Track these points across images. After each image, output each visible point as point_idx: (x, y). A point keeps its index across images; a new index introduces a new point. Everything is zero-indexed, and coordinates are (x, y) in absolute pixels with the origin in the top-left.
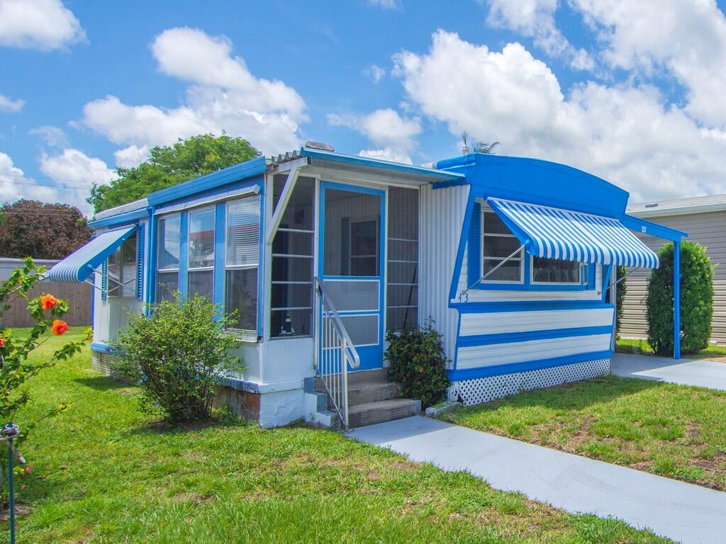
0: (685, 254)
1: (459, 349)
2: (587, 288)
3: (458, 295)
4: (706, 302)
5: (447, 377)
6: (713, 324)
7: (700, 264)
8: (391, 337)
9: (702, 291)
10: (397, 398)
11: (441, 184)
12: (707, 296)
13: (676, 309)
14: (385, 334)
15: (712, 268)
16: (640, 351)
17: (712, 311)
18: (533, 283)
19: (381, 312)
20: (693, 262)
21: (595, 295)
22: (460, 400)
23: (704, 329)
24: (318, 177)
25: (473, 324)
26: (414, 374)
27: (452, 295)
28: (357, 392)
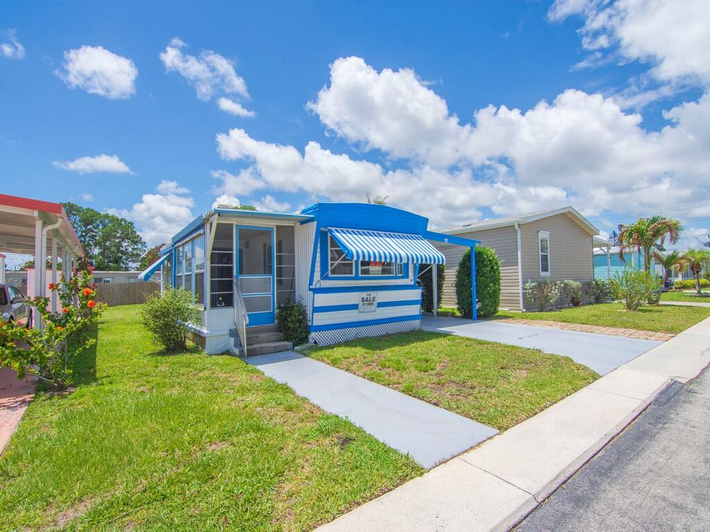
0: (479, 254)
1: (314, 314)
2: (403, 277)
3: (314, 283)
4: (494, 284)
5: (308, 329)
6: (501, 298)
7: (489, 261)
8: (279, 307)
9: (492, 277)
10: (280, 341)
11: (304, 222)
12: (496, 280)
13: (474, 289)
14: (276, 306)
15: (499, 263)
16: (453, 315)
17: (500, 290)
18: (360, 275)
19: (273, 294)
20: (484, 259)
21: (409, 281)
22: (315, 342)
23: (493, 301)
24: (235, 223)
25: (322, 300)
26: (289, 328)
27: (311, 283)
28: (257, 337)
